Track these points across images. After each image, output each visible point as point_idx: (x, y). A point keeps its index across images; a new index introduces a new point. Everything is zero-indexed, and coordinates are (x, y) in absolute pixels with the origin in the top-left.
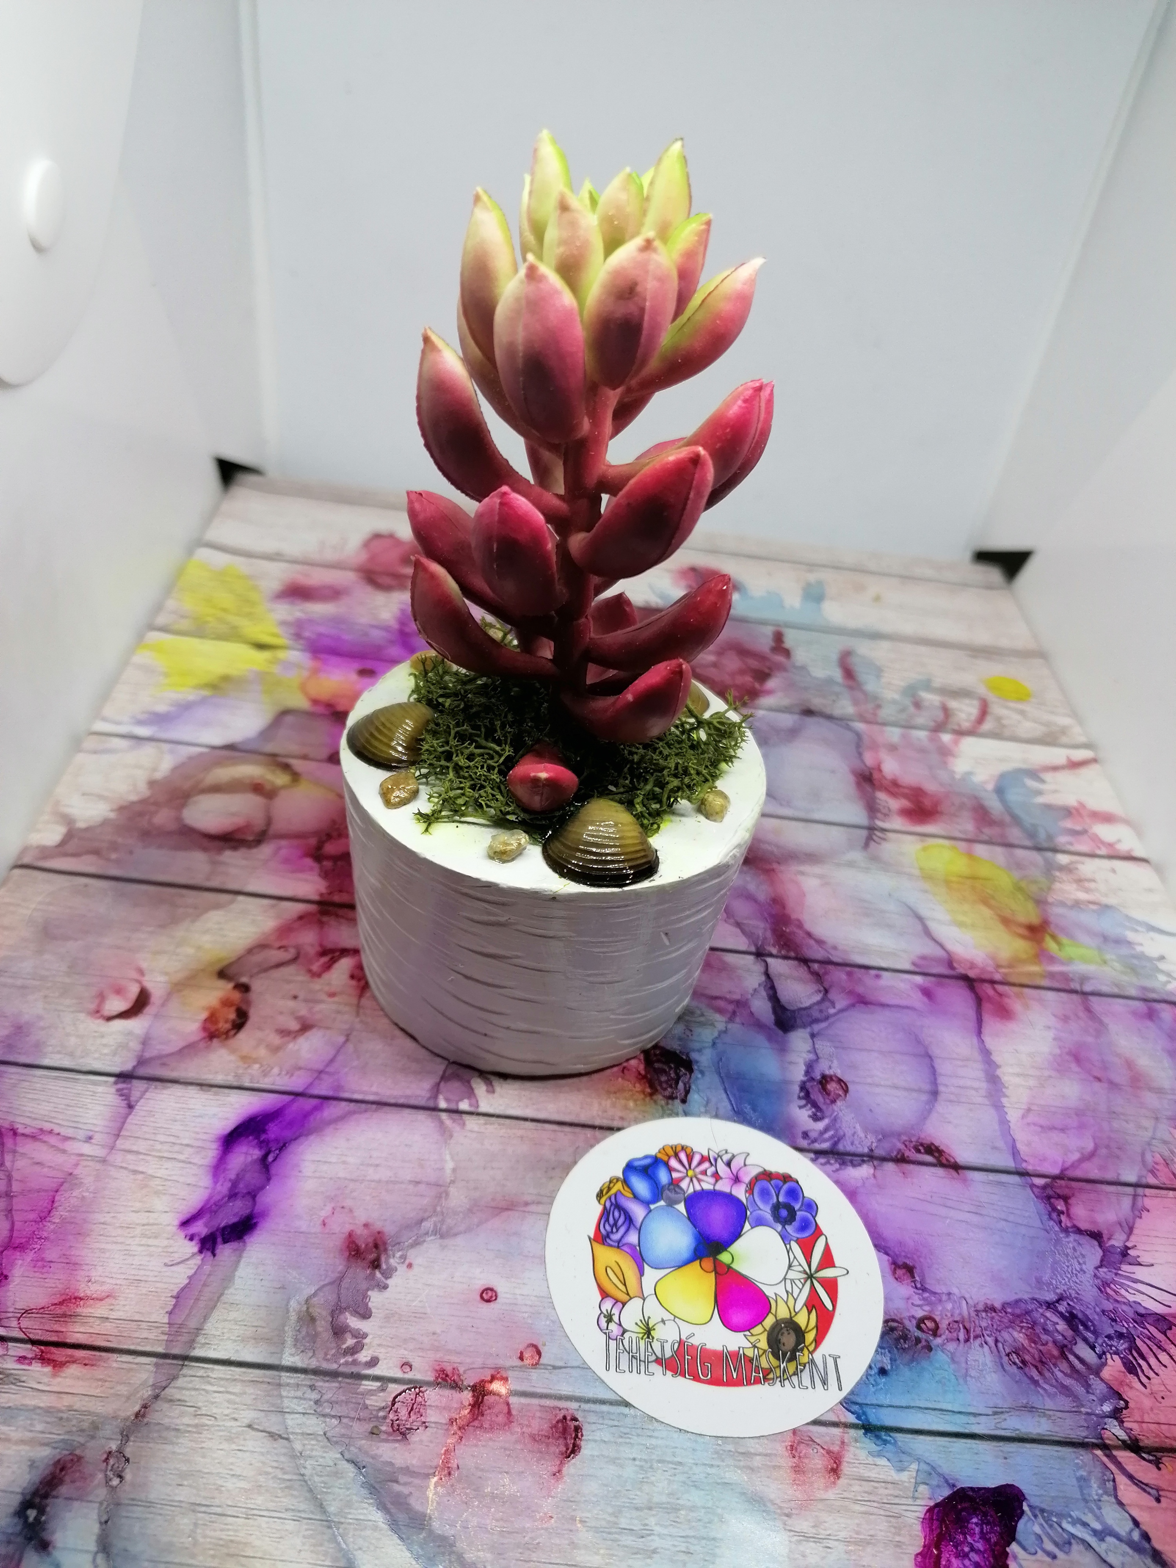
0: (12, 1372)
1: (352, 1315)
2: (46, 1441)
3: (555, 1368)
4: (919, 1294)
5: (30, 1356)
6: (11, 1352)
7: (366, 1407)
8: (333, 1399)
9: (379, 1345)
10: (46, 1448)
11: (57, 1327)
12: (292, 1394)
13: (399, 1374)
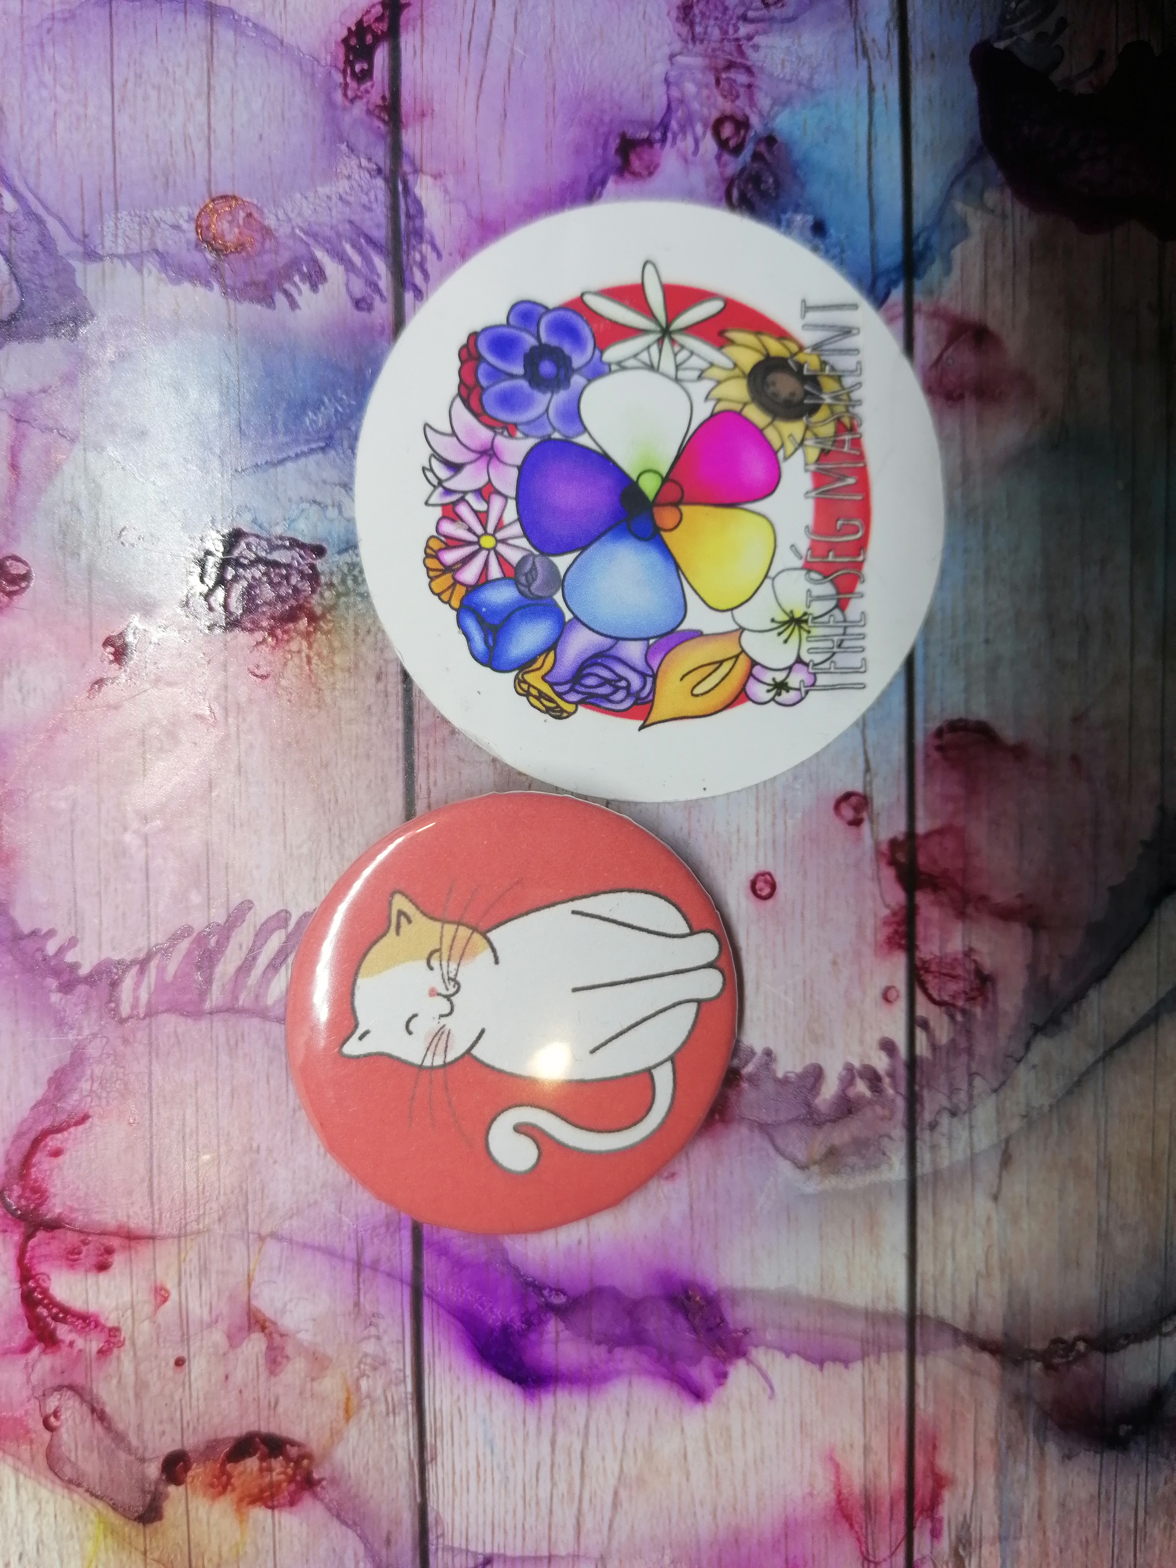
0: (953, 1536)
1: (818, 1094)
2: (1037, 1452)
3: (868, 770)
4: (674, 138)
5: (928, 1525)
6: (926, 1551)
7: (953, 1042)
8: (946, 1091)
9: (862, 1042)
10: (1046, 1449)
11: (885, 1509)
12: (945, 1152)
13: (901, 1005)
